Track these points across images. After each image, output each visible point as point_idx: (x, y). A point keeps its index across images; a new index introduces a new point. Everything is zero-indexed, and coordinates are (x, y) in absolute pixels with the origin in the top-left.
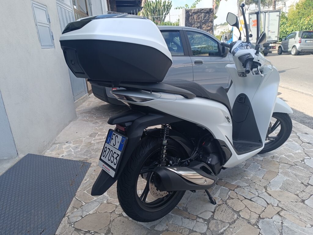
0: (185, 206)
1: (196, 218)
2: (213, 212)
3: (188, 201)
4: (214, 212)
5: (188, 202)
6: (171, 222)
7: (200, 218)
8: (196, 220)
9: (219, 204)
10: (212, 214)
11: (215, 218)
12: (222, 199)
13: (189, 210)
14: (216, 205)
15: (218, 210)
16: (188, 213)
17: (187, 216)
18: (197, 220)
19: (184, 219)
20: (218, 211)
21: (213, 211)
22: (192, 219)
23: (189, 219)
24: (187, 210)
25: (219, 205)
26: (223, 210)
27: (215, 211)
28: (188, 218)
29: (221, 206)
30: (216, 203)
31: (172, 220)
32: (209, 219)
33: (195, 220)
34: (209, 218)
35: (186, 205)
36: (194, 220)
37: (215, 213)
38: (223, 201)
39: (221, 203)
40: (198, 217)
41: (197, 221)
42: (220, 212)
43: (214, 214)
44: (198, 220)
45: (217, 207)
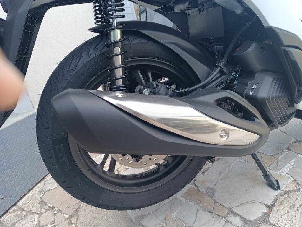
0: (211, 186)
1: (228, 214)
2: (268, 206)
3: (221, 176)
4: (270, 207)
5: (220, 178)
6: (174, 215)
7: (236, 215)
8: (226, 217)
9: (287, 189)
10: (266, 210)
11: (272, 221)
12: (295, 180)
13: (216, 196)
14: (279, 191)
15: (281, 203)
16: (214, 200)
17: (209, 207)
18: (228, 219)
19: (201, 211)
20: (282, 207)
21: (269, 203)
22: (218, 215)
23: (212, 213)
24: (213, 195)
25: (288, 192)
26: (295, 205)
27: (274, 205)
28: (209, 212)
29: (290, 196)
30: (279, 188)
31: (179, 210)
32: (256, 222)
33: (224, 219)
34: (256, 217)
35: (214, 184)
36: (222, 217)
37: (275, 209)
38: (298, 184)
39: (292, 187)
40: (232, 212)
41: (227, 221)
42: (287, 209)
43: (271, 211)
44: (231, 218)
45: (282, 195)
